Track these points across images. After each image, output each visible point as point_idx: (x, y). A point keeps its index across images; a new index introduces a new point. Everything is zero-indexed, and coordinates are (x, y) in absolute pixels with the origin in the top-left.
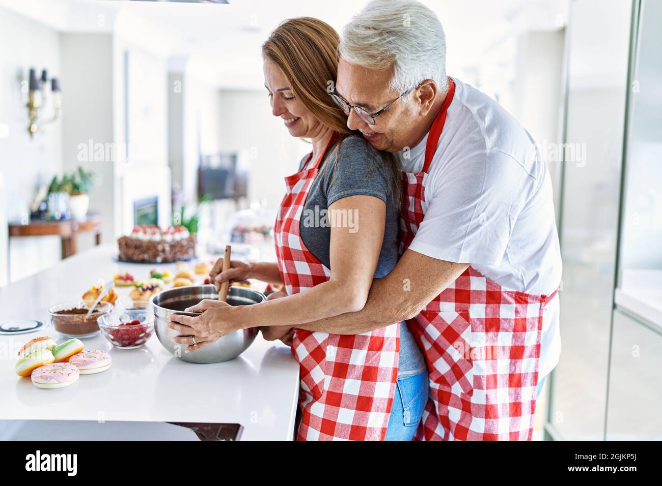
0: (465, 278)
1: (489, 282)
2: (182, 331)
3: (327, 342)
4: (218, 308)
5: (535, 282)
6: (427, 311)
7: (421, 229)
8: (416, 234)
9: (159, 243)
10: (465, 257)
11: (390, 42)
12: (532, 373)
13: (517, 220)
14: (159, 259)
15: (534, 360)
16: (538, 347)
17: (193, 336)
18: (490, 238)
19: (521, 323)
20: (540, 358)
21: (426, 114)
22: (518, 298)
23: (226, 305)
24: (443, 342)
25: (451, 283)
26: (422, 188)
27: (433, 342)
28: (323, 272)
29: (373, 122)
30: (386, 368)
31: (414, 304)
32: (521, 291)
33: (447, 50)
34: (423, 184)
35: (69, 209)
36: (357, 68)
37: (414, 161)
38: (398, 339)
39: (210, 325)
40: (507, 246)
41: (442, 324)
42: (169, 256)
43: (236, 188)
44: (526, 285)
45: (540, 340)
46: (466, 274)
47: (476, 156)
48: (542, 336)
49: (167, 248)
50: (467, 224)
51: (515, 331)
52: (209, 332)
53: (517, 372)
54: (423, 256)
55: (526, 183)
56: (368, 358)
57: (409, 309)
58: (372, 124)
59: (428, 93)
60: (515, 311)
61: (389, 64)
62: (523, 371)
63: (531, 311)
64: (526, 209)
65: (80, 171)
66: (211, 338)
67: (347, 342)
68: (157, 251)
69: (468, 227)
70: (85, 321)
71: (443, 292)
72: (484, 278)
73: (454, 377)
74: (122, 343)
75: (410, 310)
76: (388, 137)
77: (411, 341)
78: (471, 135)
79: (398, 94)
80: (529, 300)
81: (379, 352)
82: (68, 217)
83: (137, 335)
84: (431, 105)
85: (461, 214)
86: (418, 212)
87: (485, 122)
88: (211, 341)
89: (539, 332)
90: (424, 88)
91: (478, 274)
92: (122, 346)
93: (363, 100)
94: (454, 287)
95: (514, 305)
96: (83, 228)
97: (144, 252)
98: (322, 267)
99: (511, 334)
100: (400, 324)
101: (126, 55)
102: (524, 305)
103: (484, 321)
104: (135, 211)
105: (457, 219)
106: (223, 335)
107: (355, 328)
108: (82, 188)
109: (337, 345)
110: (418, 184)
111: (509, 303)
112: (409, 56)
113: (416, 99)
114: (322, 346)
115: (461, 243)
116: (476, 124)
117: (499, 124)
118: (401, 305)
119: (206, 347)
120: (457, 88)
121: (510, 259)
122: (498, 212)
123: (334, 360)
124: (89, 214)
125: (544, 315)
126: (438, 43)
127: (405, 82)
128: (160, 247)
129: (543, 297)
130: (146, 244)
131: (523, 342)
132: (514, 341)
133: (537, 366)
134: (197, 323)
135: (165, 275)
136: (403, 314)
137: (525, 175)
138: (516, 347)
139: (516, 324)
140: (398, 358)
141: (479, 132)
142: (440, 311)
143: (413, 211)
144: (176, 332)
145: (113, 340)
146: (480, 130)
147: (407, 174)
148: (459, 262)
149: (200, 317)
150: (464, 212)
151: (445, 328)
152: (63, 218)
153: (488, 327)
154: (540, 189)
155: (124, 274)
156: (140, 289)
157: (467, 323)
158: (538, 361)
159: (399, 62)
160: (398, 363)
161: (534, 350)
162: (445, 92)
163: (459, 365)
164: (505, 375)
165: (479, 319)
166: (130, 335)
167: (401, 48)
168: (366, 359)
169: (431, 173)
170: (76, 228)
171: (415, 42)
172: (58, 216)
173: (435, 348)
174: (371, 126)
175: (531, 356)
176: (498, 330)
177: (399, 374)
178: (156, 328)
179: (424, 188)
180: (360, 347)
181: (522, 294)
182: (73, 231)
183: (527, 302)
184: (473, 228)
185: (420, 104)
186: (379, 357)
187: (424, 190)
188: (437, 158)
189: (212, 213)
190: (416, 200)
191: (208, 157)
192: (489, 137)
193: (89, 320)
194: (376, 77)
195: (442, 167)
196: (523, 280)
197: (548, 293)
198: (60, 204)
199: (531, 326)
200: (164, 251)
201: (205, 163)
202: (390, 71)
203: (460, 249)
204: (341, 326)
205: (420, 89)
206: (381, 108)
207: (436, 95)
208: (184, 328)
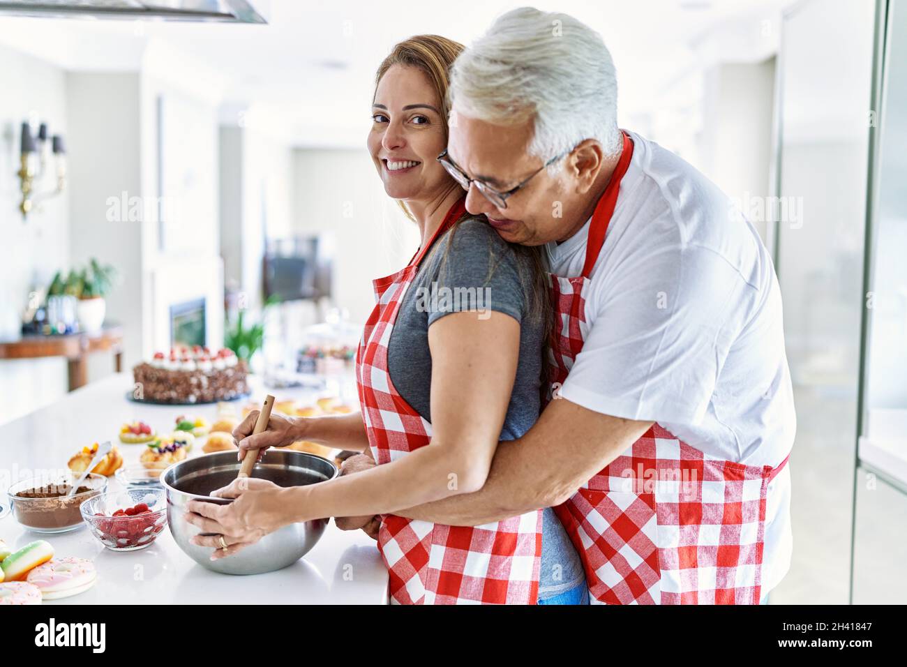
0: (648, 440)
1: (683, 446)
2: (204, 526)
3: (432, 537)
4: (259, 492)
5: (756, 448)
6: (589, 489)
7: (578, 364)
8: (570, 370)
9: (192, 374)
10: (645, 411)
11: (527, 84)
12: (751, 588)
13: (730, 352)
14: (192, 398)
15: (753, 567)
16: (760, 547)
17: (222, 535)
18: (685, 383)
19: (733, 510)
20: (763, 565)
21: (585, 190)
22: (729, 472)
23: (272, 486)
24: (614, 539)
25: (626, 449)
26: (581, 302)
27: (597, 537)
28: (423, 429)
29: (503, 204)
30: (520, 582)
31: (564, 482)
32: (733, 461)
33: (619, 92)
34: (582, 295)
35: (77, 319)
36: (477, 125)
37: (569, 260)
38: (538, 536)
39: (246, 518)
40: (714, 394)
41: (612, 511)
42: (207, 393)
43: (316, 284)
44: (741, 452)
45: (762, 536)
46: (650, 434)
47: (666, 253)
48: (766, 529)
49: (205, 382)
50: (651, 360)
51: (724, 522)
52: (245, 529)
53: (729, 586)
54: (579, 407)
55: (743, 297)
56: (493, 566)
57: (556, 491)
58: (502, 207)
59: (589, 159)
60: (725, 492)
61: (526, 118)
62: (737, 585)
63: (750, 490)
64: (742, 337)
65: (94, 264)
66: (248, 538)
67: (460, 538)
68: (190, 385)
69: (651, 364)
70: (63, 507)
71: (614, 462)
72: (677, 442)
73: (630, 593)
74: (117, 543)
75: (558, 491)
76: (528, 226)
77: (560, 538)
78: (658, 221)
79: (541, 162)
80: (746, 474)
81: (509, 557)
82: (75, 330)
83: (141, 530)
84: (592, 176)
85: (640, 344)
86: (575, 338)
87: (679, 201)
88: (250, 542)
89: (760, 524)
90: (583, 151)
91: (668, 435)
92: (117, 547)
93: (488, 171)
94: (630, 455)
95: (723, 483)
96: (96, 345)
97: (170, 389)
98: (421, 421)
99: (718, 527)
100: (542, 512)
101: (159, 102)
102: (738, 483)
103: (677, 507)
104: (171, 319)
105: (635, 351)
106: (269, 533)
107: (471, 516)
108: (95, 290)
109: (445, 543)
110: (575, 295)
111: (717, 480)
112: (557, 105)
113: (570, 169)
114: (423, 544)
115: (639, 388)
116: (665, 203)
117: (699, 203)
118: (544, 483)
119: (241, 552)
120: (636, 147)
121: (716, 413)
122: (699, 341)
123: (439, 567)
124: (106, 325)
125: (768, 497)
126: (605, 84)
127: (553, 145)
128: (194, 381)
129: (768, 469)
130: (174, 375)
131: (737, 539)
132: (723, 539)
133: (758, 577)
134: (226, 515)
135: (198, 425)
136: (546, 497)
137: (742, 284)
138: (726, 547)
139: (726, 512)
140: (539, 566)
141: (670, 217)
142: (609, 491)
143: (567, 336)
144: (197, 527)
145: (104, 539)
146: (671, 213)
147: (558, 278)
148: (637, 418)
149: (231, 507)
150: (646, 340)
151: (617, 517)
152: (68, 332)
153: (683, 516)
154: (764, 304)
155: (136, 425)
156: (156, 450)
157: (650, 510)
158: (760, 569)
159: (542, 115)
160: (539, 573)
161: (754, 552)
162: (617, 155)
163: (638, 573)
164: (710, 591)
165: (670, 505)
166: (129, 528)
167: (545, 93)
168: (490, 568)
169: (595, 277)
170: (87, 345)
171: (566, 82)
172: (61, 328)
173: (600, 547)
174: (500, 209)
175: (749, 561)
176: (698, 522)
177: (541, 590)
178: (169, 519)
179: (584, 301)
180: (479, 549)
181: (735, 465)
182: (82, 350)
183: (742, 478)
184: (659, 365)
185: (577, 176)
186: (509, 564)
187: (584, 305)
188: (605, 255)
189: (283, 321)
190: (572, 320)
191: (279, 242)
192: (686, 224)
193: (69, 505)
194: (506, 138)
195: (612, 270)
196: (737, 444)
197: (774, 464)
198: (66, 312)
199: (748, 514)
200: (199, 386)
201: (273, 250)
202: (528, 127)
203: (638, 399)
204: (451, 514)
205: (578, 153)
206: (515, 184)
207: (602, 161)
208: (208, 522)
